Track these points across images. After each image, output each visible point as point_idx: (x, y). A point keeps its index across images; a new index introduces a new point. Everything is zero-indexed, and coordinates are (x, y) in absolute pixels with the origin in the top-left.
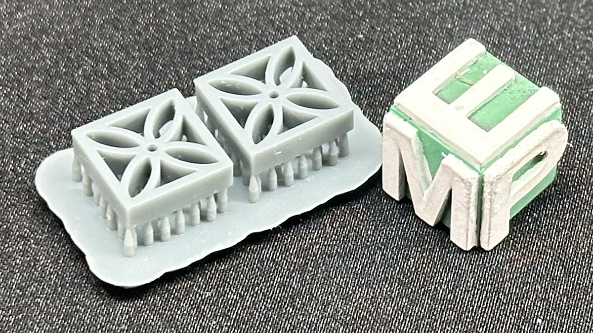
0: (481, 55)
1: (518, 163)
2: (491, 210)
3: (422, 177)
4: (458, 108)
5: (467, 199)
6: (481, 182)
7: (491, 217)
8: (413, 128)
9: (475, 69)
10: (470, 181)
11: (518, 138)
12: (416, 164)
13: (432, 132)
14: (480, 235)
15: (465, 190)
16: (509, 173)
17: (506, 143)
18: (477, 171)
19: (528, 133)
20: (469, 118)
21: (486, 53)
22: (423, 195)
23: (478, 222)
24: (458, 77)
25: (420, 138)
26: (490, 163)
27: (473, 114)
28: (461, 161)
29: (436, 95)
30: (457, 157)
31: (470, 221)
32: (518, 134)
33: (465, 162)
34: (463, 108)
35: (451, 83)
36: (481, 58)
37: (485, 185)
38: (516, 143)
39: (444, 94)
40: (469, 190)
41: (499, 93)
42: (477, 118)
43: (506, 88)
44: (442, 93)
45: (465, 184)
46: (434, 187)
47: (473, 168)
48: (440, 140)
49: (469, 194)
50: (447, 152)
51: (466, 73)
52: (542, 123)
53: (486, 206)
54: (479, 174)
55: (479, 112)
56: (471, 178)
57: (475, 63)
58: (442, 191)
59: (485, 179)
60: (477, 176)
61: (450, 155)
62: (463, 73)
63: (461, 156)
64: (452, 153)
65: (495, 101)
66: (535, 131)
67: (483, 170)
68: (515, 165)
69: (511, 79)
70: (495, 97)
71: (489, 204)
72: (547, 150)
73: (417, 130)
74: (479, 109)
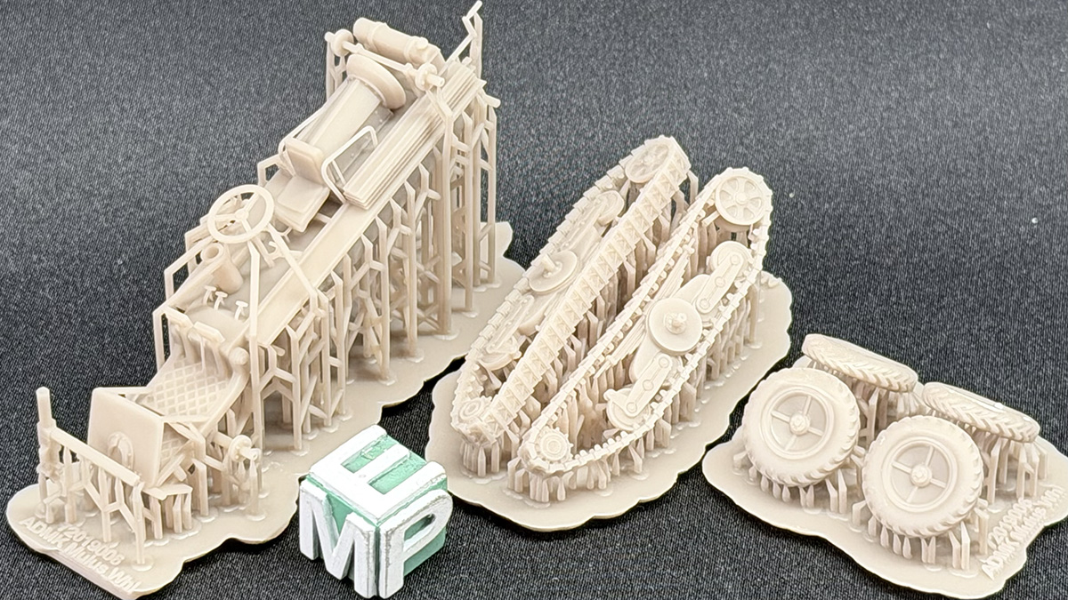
0: (382, 437)
1: (408, 520)
4: (360, 476)
5: (366, 550)
7: (387, 567)
8: (324, 492)
9: (376, 447)
11: (409, 502)
14: (378, 584)
16: (401, 528)
17: (398, 504)
19: (417, 498)
20: (371, 484)
21: (386, 437)
23: (376, 573)
25: (329, 501)
26: (386, 519)
27: (374, 482)
28: (362, 518)
29: (345, 467)
31: (370, 571)
34: (365, 476)
36: (382, 440)
37: (381, 537)
38: (407, 505)
39: (350, 466)
40: (368, 540)
41: (396, 466)
42: (376, 485)
43: (403, 462)
45: (365, 536)
47: (371, 523)
48: (346, 501)
49: (368, 545)
50: (350, 511)
53: (383, 557)
54: (377, 527)
55: (378, 480)
56: (370, 532)
58: (347, 546)
61: (353, 513)
62: (366, 450)
63: (362, 514)
65: (392, 473)
66: (423, 496)
67: (379, 524)
68: (406, 522)
69: (406, 456)
70: (393, 470)
71: (385, 555)
72: (436, 514)
73: (326, 494)
74: (380, 478)
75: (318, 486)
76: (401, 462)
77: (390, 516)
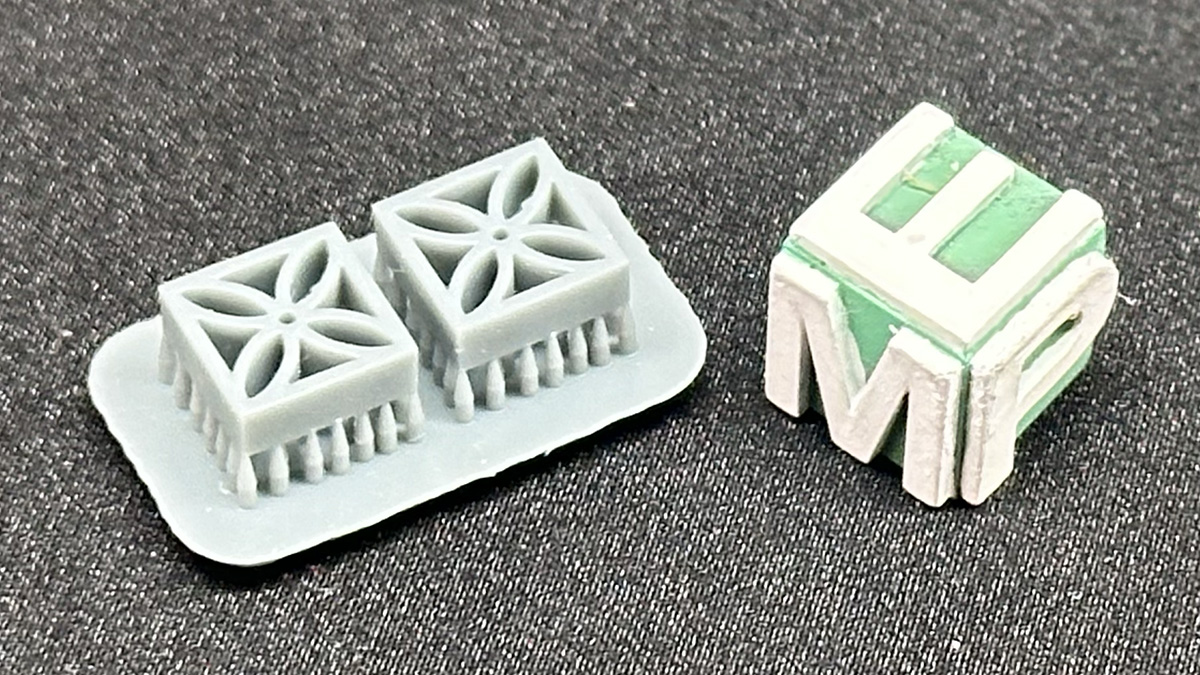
0: (945, 134)
1: (1033, 338)
2: (983, 429)
3: (848, 372)
4: (912, 240)
5: (940, 412)
6: (967, 379)
7: (983, 443)
8: (829, 280)
9: (937, 161)
10: (947, 377)
11: (1028, 292)
12: (836, 349)
13: (866, 287)
14: (960, 476)
15: (937, 396)
16: (1017, 358)
17: (1010, 303)
18: (956, 357)
19: (1047, 281)
20: (935, 257)
21: (953, 131)
22: (849, 406)
23: (958, 454)
24: (904, 179)
25: (843, 299)
26: (982, 342)
27: (939, 252)
28: (927, 341)
29: (868, 214)
30: (918, 332)
31: (943, 452)
32: (1029, 284)
33: (934, 342)
34: (921, 238)
35: (895, 190)
36: (946, 140)
37: (974, 383)
38: (1026, 301)
39: (881, 213)
40: (945, 391)
41: (986, 205)
42: (948, 255)
44: (880, 210)
45: (937, 383)
46: (873, 390)
47: (950, 352)
48: (884, 302)
49: (943, 402)
50: (899, 325)
51: (920, 171)
52: (1069, 262)
53: (975, 422)
54: (964, 363)
55: (951, 244)
56: (950, 373)
57: (935, 150)
58: (887, 399)
59: (973, 373)
60: (959, 368)
61: (903, 329)
62: (914, 170)
63: (925, 331)
64: (908, 326)
65: (980, 222)
66: (1060, 275)
67: (969, 355)
68: (1028, 343)
69: (1008, 179)
70: (979, 214)
71: (981, 418)
72: (1082, 310)
73: (837, 285)
74: (952, 239)
75: (813, 267)
76: (997, 195)
77: (991, 333)
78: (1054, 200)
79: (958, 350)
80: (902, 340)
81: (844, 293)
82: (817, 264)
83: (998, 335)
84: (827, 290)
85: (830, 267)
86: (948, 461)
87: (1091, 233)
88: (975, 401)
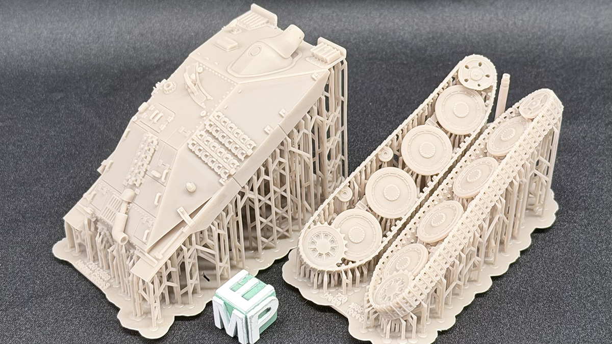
2: (251, 328)
3: (227, 319)
6: (246, 318)
10: (242, 318)
12: (224, 314)
13: (229, 302)
15: (241, 322)
22: (228, 326)
24: (239, 283)
30: (238, 310)
32: (260, 301)
33: (240, 312)
35: (235, 285)
44: (233, 288)
46: (231, 322)
51: (241, 281)
52: (268, 297)
57: (245, 277)
59: (248, 317)
60: (244, 316)
64: (236, 309)
78: (265, 286)
79: (245, 313)
80: (235, 311)
81: (225, 303)
82: (221, 298)
83: (252, 310)
84: (222, 303)
85: (223, 298)
86: (246, 335)
87: (272, 292)
88: (249, 324)
